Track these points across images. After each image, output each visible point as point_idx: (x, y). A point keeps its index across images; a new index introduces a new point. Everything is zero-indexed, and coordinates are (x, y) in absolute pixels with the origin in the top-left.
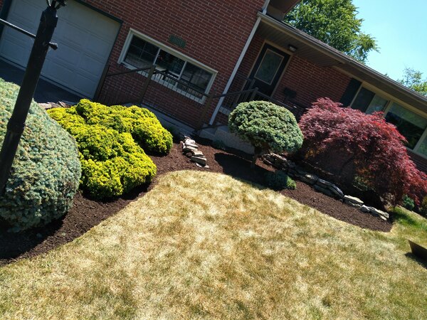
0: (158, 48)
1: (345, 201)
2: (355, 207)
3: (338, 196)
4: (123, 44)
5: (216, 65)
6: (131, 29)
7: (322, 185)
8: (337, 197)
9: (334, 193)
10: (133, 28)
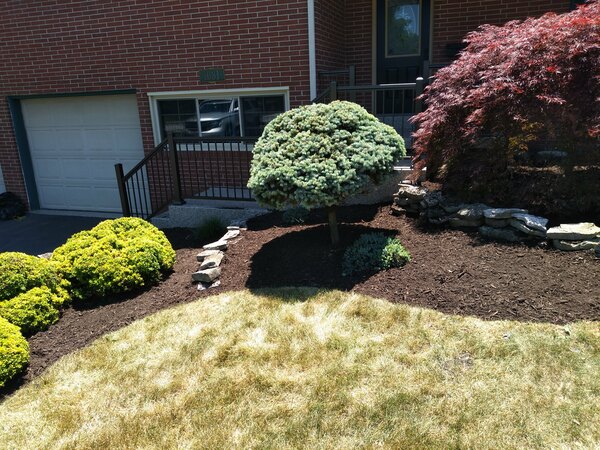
0: (193, 101)
1: (553, 243)
2: (580, 250)
3: (534, 237)
4: (150, 121)
5: (281, 79)
6: (149, 94)
7: (495, 223)
8: (533, 239)
9: (521, 233)
10: (150, 91)
